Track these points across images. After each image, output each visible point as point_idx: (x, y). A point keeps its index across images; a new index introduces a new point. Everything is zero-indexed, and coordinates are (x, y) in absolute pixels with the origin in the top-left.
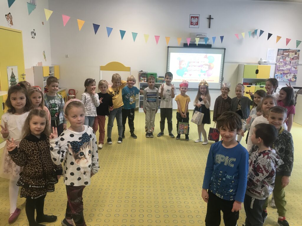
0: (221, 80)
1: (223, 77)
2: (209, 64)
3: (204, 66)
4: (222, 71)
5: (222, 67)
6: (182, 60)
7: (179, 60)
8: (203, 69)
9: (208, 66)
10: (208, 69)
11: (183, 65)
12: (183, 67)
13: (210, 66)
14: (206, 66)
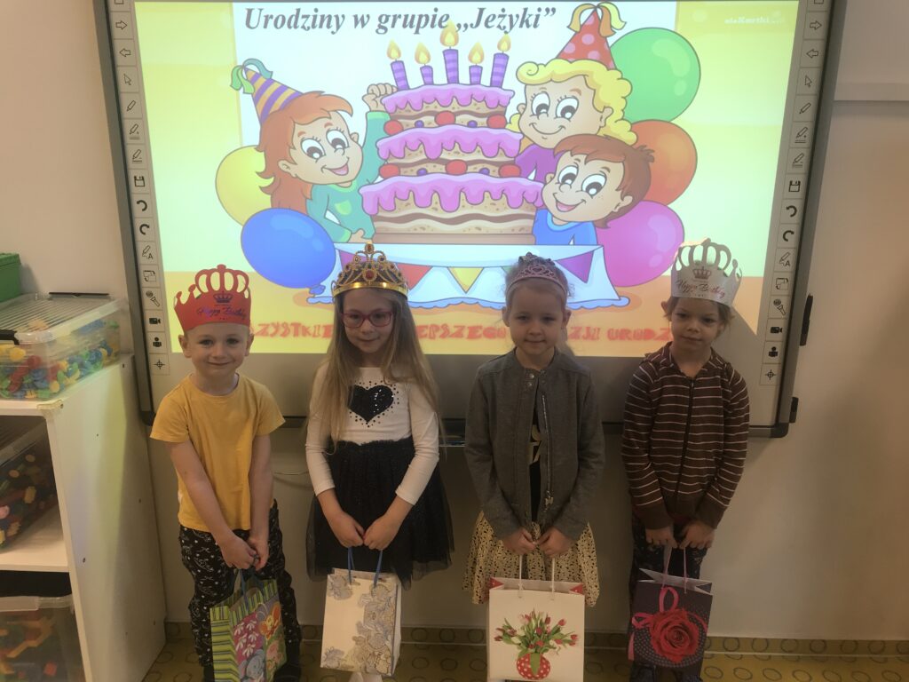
0: (781, 324)
1: (814, 287)
2: (630, 138)
3: (566, 165)
4: (794, 223)
5: (800, 175)
6: (297, 91)
7: (252, 94)
8: (557, 201)
9: (621, 164)
10: (622, 199)
11: (312, 157)
12: (314, 184)
13: (650, 164)
14: (597, 165)
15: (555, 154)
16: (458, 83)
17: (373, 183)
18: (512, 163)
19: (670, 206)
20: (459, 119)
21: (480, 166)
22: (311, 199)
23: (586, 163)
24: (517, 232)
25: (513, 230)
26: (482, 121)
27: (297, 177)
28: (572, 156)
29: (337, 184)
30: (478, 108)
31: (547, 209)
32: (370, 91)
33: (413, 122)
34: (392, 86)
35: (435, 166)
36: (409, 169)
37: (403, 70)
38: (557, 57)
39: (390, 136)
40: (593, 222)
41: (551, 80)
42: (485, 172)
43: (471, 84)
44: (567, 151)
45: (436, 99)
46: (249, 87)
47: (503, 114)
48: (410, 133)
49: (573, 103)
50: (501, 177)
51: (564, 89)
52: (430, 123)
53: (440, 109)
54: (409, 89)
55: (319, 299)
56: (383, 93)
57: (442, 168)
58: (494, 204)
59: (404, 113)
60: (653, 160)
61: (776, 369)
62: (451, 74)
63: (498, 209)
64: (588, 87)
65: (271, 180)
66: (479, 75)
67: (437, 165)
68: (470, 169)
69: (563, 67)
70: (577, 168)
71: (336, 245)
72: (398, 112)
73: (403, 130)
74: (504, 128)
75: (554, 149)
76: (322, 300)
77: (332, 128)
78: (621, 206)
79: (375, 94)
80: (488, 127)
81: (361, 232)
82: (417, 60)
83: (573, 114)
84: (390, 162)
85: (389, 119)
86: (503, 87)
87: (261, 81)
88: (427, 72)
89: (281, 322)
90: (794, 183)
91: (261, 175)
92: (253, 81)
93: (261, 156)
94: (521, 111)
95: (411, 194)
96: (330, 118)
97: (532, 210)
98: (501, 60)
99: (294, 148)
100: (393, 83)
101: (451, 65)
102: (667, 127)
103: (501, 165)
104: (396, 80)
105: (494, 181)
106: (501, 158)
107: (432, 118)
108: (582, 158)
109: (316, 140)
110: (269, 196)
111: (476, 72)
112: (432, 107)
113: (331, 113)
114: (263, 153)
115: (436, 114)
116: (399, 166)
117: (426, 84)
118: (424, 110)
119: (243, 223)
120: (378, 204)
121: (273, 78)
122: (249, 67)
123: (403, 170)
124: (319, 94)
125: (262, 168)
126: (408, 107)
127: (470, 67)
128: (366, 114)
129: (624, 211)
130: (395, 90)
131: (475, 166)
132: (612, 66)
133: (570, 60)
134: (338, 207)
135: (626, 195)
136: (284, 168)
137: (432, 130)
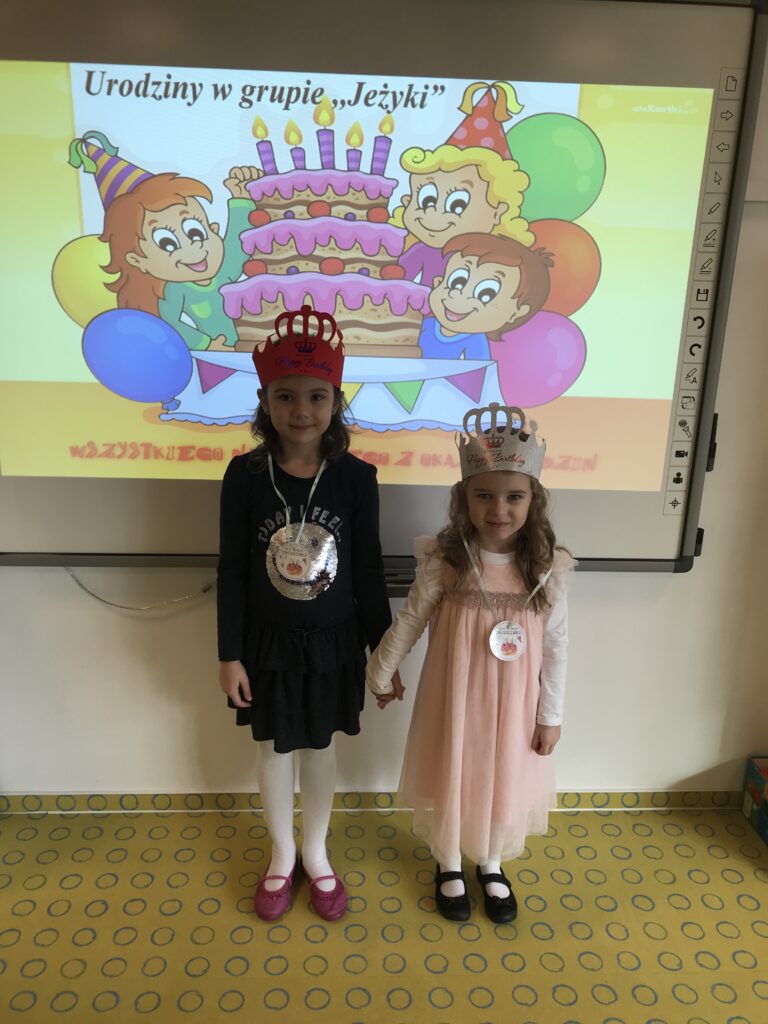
0: (687, 447)
2: (527, 239)
6: (148, 172)
7: (94, 174)
8: (446, 309)
9: (517, 269)
10: (519, 309)
11: (165, 250)
12: (167, 281)
13: (550, 269)
14: (490, 268)
15: (444, 254)
16: (334, 168)
17: (235, 282)
18: (396, 264)
19: (570, 317)
20: (335, 210)
21: (358, 266)
22: (164, 299)
23: (478, 266)
24: (401, 342)
25: (397, 341)
26: (361, 214)
27: (148, 272)
28: (463, 257)
29: (194, 282)
30: (357, 199)
31: (435, 317)
32: (233, 174)
33: (283, 211)
34: (258, 170)
35: (307, 264)
36: (277, 267)
37: (271, 151)
38: (446, 143)
39: (256, 227)
40: (486, 333)
41: (440, 169)
42: (364, 272)
43: (349, 170)
44: (457, 251)
45: (308, 186)
46: (90, 165)
47: (385, 207)
48: (279, 226)
49: (464, 196)
50: (383, 279)
51: (454, 180)
52: (301, 214)
53: (313, 198)
54: (278, 173)
55: (174, 416)
56: (248, 177)
57: (315, 266)
58: (375, 310)
59: (271, 201)
60: (552, 266)
61: (681, 498)
62: (326, 158)
63: (379, 316)
64: (481, 179)
65: (118, 275)
66: (359, 160)
67: (311, 263)
68: (348, 268)
69: (453, 155)
70: (469, 271)
71: (193, 353)
72: (265, 201)
73: (271, 221)
74: (386, 223)
75: (443, 248)
76: (177, 417)
77: (188, 216)
78: (517, 316)
79: (239, 178)
80: (369, 221)
81: (222, 339)
82: (287, 140)
83: (464, 209)
84: (255, 257)
85: (254, 207)
86: (386, 175)
87: (104, 159)
88: (298, 155)
89: (129, 442)
90: (701, 291)
91: (105, 269)
92: (95, 158)
93: (106, 246)
94: (406, 204)
95: (280, 295)
96: (186, 205)
97: (418, 318)
98: (383, 143)
99: (145, 239)
100: (259, 166)
101: (326, 148)
102: (568, 227)
103: (383, 265)
104: (263, 164)
105: (374, 283)
106: (383, 257)
107: (305, 208)
108: (475, 259)
109: (169, 230)
110: (115, 294)
111: (354, 156)
112: (303, 196)
113: (187, 199)
114: (107, 244)
115: (309, 204)
116: (265, 262)
117: (297, 169)
118: (295, 198)
119: (85, 325)
120: (242, 306)
121: (119, 155)
122: (90, 141)
123: (270, 268)
124: (174, 176)
125: (106, 261)
126: (277, 195)
127: (348, 151)
128: (228, 201)
129: (520, 322)
130: (261, 174)
131: (353, 265)
132: (507, 155)
133: (462, 147)
134: (195, 309)
135: (523, 304)
136: (132, 262)
137: (304, 224)
